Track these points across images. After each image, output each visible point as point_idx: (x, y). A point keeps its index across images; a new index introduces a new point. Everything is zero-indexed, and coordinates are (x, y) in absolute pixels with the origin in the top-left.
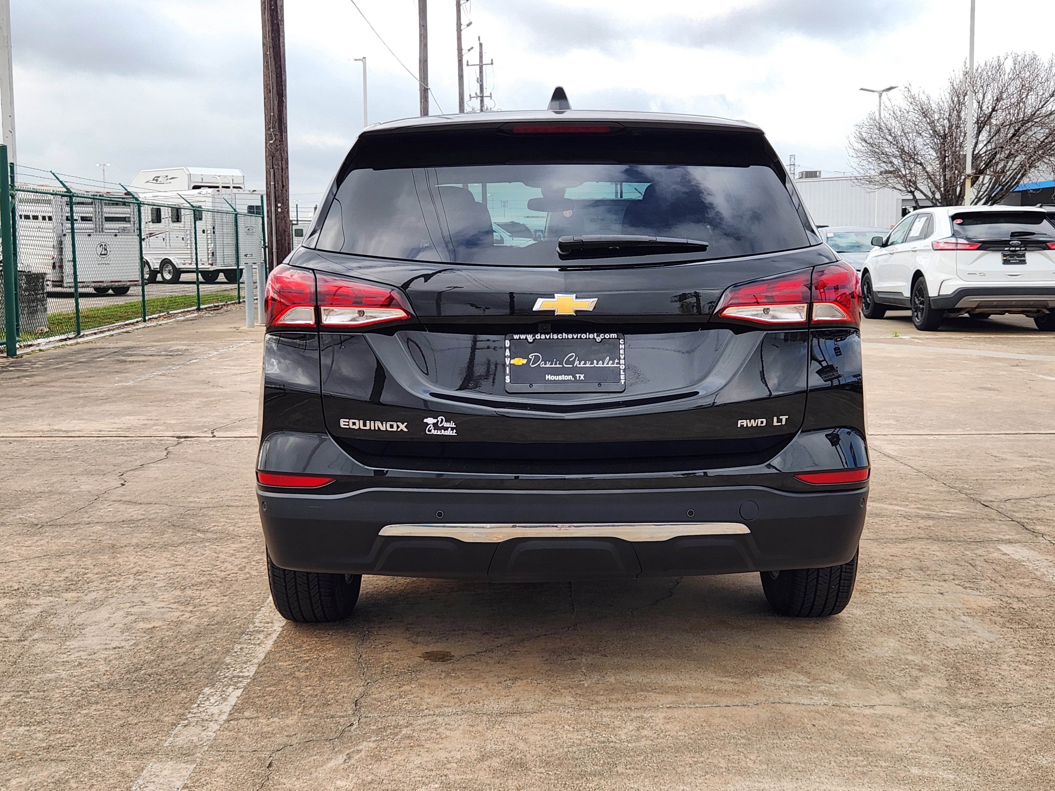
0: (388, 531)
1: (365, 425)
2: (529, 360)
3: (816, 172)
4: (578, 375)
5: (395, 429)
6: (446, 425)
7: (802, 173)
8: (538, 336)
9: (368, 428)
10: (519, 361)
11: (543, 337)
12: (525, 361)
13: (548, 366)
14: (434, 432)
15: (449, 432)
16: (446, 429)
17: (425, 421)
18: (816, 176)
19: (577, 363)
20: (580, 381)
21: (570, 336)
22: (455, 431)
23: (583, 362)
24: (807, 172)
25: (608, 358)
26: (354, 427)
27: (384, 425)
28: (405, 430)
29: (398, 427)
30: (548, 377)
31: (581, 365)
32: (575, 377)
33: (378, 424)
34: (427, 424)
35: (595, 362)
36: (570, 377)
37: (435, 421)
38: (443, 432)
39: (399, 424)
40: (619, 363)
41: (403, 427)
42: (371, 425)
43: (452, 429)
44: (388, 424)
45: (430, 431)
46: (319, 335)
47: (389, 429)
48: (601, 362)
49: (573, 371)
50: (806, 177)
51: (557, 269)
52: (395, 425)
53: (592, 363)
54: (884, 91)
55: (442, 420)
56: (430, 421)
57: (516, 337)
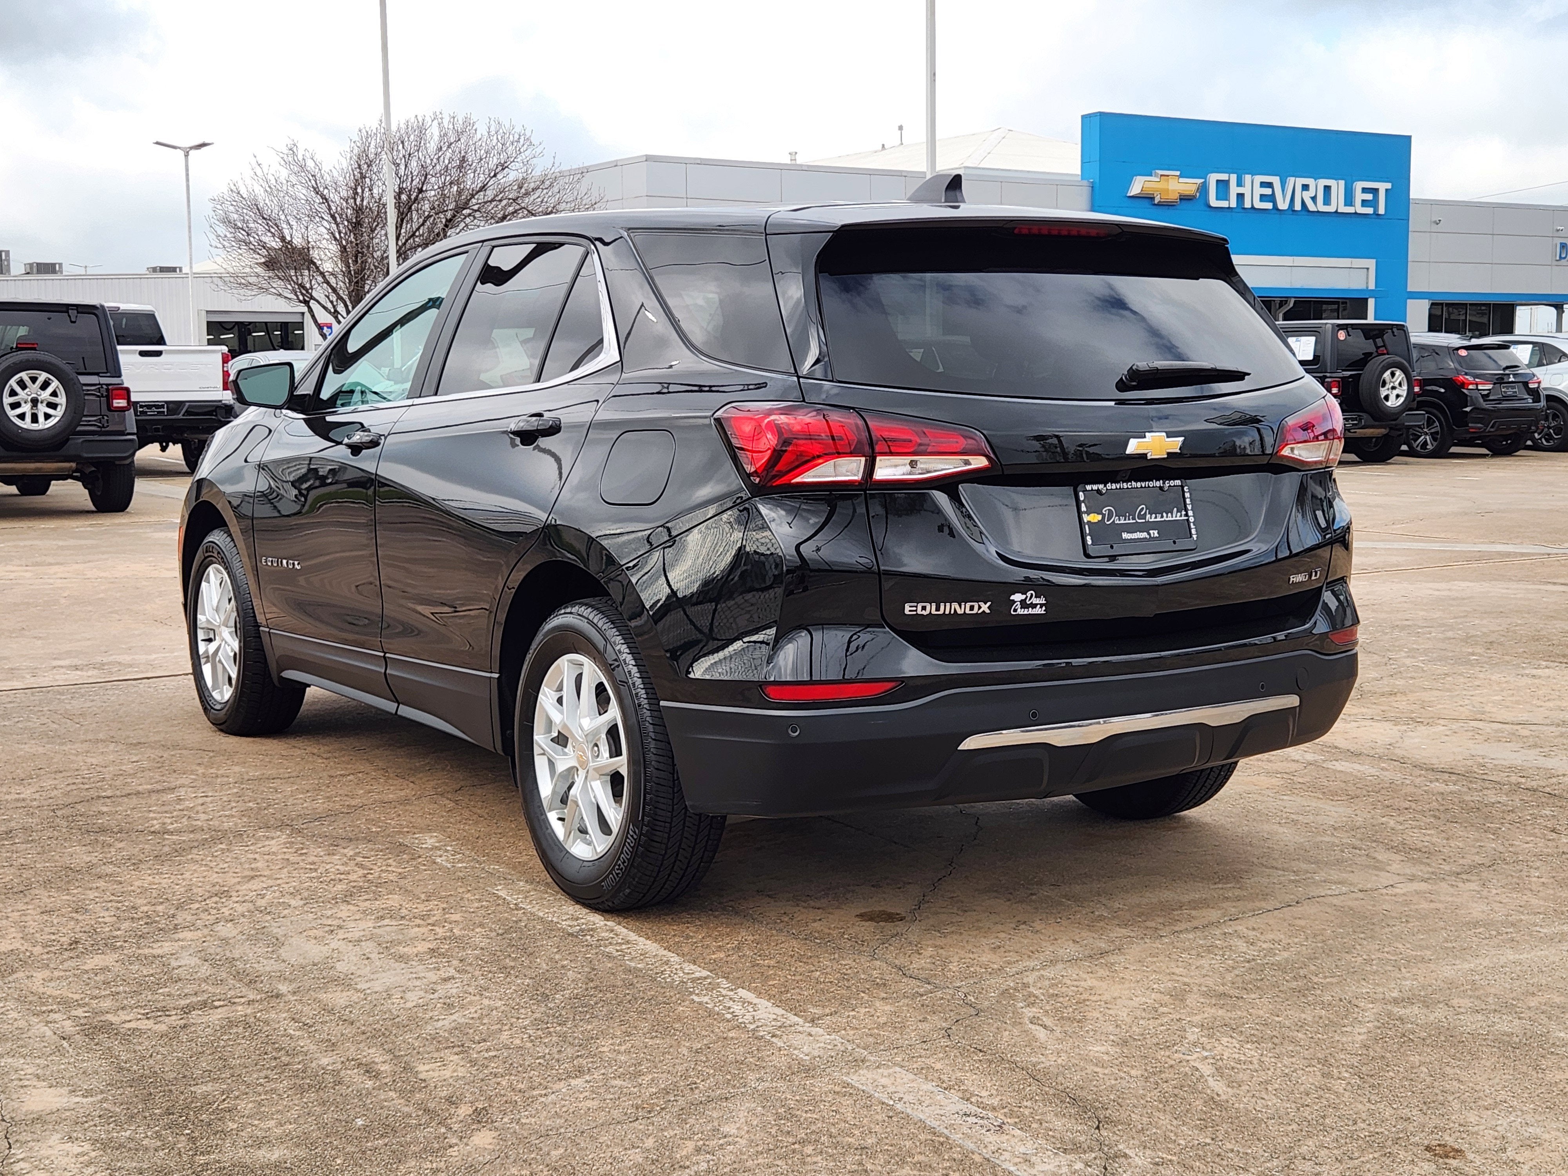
0: (971, 743)
1: (938, 609)
2: (1104, 515)
3: (54, 264)
4: (1151, 532)
5: (975, 611)
6: (1035, 601)
7: (31, 265)
8: (1109, 486)
9: (941, 612)
10: (1095, 518)
11: (1114, 486)
12: (1100, 517)
13: (1122, 522)
14: (1020, 611)
15: (1038, 611)
16: (1034, 606)
17: (1012, 597)
18: (54, 271)
19: (1148, 516)
20: (1155, 539)
21: (1139, 484)
22: (1044, 608)
23: (1154, 516)
24: (38, 264)
25: (1175, 509)
26: (924, 613)
27: (963, 606)
28: (988, 611)
29: (980, 607)
30: (1125, 536)
31: (1153, 520)
32: (1149, 534)
33: (955, 605)
34: (1014, 602)
35: (1165, 514)
36: (1144, 535)
37: (1024, 597)
38: (1031, 611)
39: (981, 604)
40: (1186, 515)
41: (985, 608)
42: (946, 608)
43: (1042, 605)
44: (968, 605)
45: (1015, 610)
46: (866, 494)
47: (968, 611)
48: (1169, 515)
49: (1146, 527)
50: (39, 272)
51: (1112, 403)
52: (976, 605)
53: (1162, 517)
54: (191, 148)
55: (1032, 595)
56: (1017, 597)
57: (1089, 487)
